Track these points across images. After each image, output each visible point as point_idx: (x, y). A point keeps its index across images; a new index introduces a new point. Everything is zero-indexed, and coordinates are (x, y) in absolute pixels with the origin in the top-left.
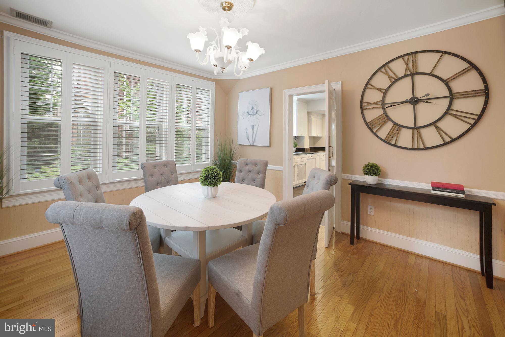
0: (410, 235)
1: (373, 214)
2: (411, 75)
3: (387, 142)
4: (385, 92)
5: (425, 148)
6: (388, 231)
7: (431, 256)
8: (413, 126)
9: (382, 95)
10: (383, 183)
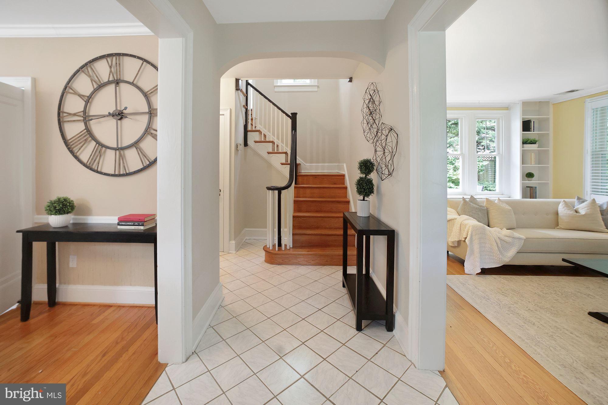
0: (115, 284)
1: (75, 266)
2: (114, 83)
3: (89, 167)
4: (88, 100)
5: (127, 173)
6: (93, 284)
7: (133, 303)
8: (116, 146)
9: (83, 103)
10: (86, 222)
